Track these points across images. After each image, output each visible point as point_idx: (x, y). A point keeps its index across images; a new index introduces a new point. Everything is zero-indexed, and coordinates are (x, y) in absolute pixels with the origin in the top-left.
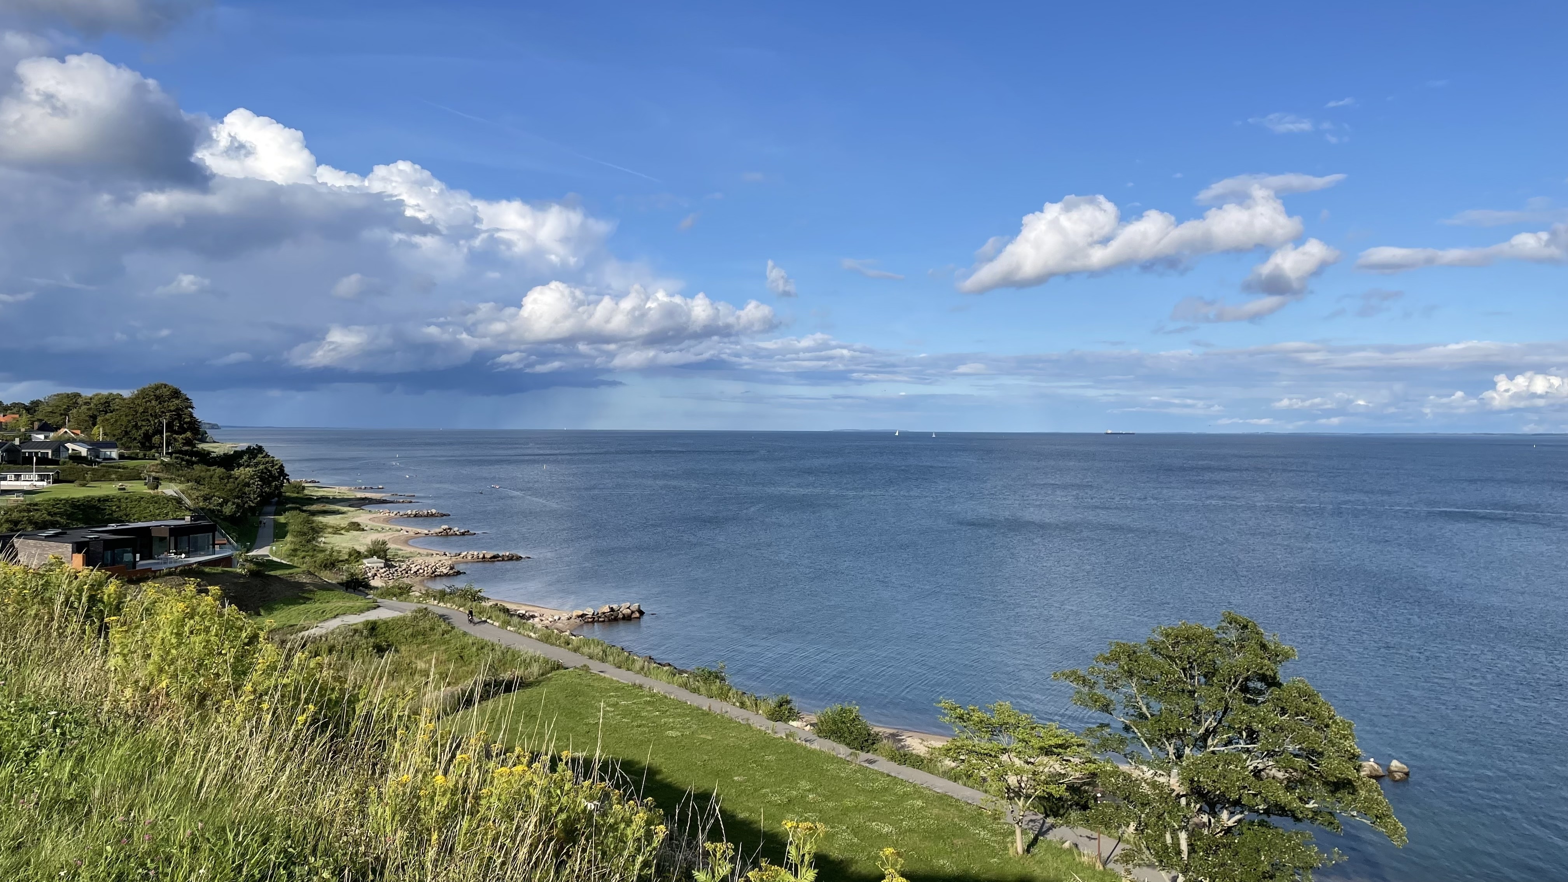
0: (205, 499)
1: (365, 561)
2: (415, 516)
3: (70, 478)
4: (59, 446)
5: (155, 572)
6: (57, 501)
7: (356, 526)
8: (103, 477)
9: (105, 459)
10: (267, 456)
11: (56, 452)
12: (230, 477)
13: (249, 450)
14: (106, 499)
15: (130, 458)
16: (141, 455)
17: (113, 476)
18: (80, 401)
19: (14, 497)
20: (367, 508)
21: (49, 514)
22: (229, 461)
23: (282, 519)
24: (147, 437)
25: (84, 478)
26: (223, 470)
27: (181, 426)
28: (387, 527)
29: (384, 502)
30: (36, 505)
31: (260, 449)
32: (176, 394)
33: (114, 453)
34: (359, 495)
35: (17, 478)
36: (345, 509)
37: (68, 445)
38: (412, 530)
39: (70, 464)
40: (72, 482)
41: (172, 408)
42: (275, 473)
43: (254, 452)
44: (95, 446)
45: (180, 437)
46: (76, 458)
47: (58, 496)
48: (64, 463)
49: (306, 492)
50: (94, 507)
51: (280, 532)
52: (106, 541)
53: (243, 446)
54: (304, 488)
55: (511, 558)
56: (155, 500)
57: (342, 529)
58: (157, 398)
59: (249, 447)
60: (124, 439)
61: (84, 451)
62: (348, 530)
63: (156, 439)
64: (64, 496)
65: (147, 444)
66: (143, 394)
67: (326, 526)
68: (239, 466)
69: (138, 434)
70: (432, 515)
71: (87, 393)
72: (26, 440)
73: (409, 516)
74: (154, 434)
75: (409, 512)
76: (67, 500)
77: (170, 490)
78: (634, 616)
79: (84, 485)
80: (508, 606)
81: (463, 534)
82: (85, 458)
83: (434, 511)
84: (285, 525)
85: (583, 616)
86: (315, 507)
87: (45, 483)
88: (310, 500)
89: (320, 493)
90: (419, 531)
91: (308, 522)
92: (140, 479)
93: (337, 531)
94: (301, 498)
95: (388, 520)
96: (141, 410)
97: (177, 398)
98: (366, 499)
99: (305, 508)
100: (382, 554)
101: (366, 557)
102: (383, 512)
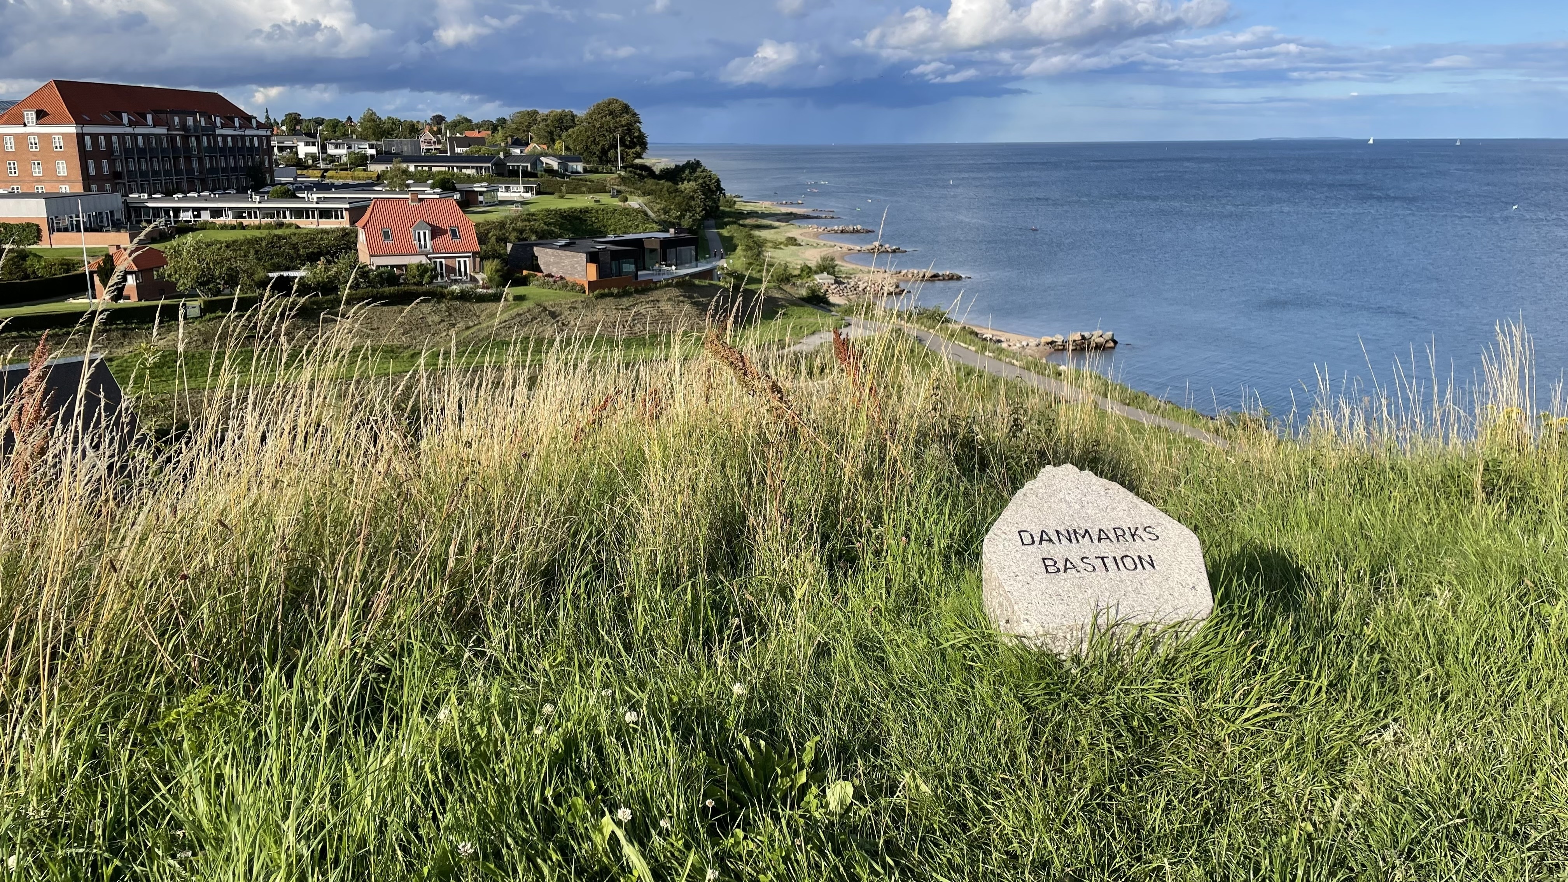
0: (665, 213)
1: (817, 277)
2: (842, 232)
3: (548, 190)
4: (535, 159)
5: (656, 283)
6: (549, 211)
7: (792, 241)
8: (576, 189)
9: (572, 172)
10: (704, 170)
11: (534, 165)
12: (676, 191)
13: (688, 165)
14: (586, 211)
15: (591, 172)
16: (600, 169)
17: (584, 189)
18: (539, 118)
19: (513, 207)
20: (796, 223)
21: (545, 223)
22: (673, 175)
23: (725, 232)
24: (604, 152)
25: (560, 191)
26: (670, 184)
27: (631, 141)
28: (822, 243)
29: (808, 217)
30: (533, 215)
31: (698, 164)
32: (626, 109)
33: (579, 167)
34: (784, 210)
35: (507, 189)
36: (777, 224)
37: (542, 159)
38: (846, 246)
39: (547, 176)
40: (552, 194)
41: (623, 123)
42: (713, 187)
43: (694, 166)
44: (564, 161)
45: (631, 151)
46: (550, 171)
47: (548, 207)
48: (542, 176)
49: (736, 207)
50: (577, 218)
51: (729, 246)
52: (613, 252)
53: (682, 162)
54: (735, 202)
55: (951, 278)
56: (626, 212)
57: (781, 243)
58: (611, 113)
59: (688, 162)
60: (585, 154)
61: (555, 165)
62: (786, 245)
63: (611, 153)
64: (553, 208)
65: (605, 158)
66: (599, 110)
67: (766, 241)
68: (683, 180)
69: (597, 149)
70: (858, 231)
71: (543, 111)
72: (508, 155)
73: (836, 232)
74: (609, 149)
75: (836, 228)
76: (556, 211)
77: (635, 202)
78: (1108, 345)
79: (562, 197)
80: (976, 330)
81: (894, 251)
82: (557, 171)
83: (859, 227)
84: (731, 238)
85: (1052, 343)
86: (748, 221)
87: (529, 195)
88: (741, 215)
89: (748, 208)
90: (852, 247)
91: (751, 236)
92: (605, 192)
93: (776, 245)
94: (734, 213)
95: (817, 235)
96: (598, 125)
97: (627, 113)
98: (791, 214)
99: (741, 222)
100: (831, 270)
101: (816, 273)
102: (812, 228)
